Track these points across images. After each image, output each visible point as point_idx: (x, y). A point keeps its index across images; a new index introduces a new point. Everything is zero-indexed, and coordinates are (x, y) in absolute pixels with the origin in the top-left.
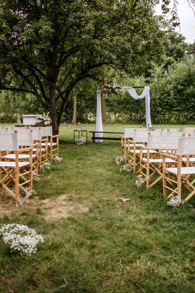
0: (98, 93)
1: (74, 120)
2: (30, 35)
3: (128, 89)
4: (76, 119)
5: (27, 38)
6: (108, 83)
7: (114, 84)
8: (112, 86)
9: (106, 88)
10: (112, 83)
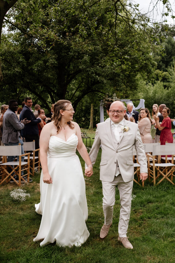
0: (101, 105)
1: (91, 126)
2: (40, 66)
3: (126, 101)
4: (93, 125)
5: (38, 69)
6: (109, 97)
7: (114, 98)
8: (112, 99)
9: (107, 101)
10: (112, 97)
